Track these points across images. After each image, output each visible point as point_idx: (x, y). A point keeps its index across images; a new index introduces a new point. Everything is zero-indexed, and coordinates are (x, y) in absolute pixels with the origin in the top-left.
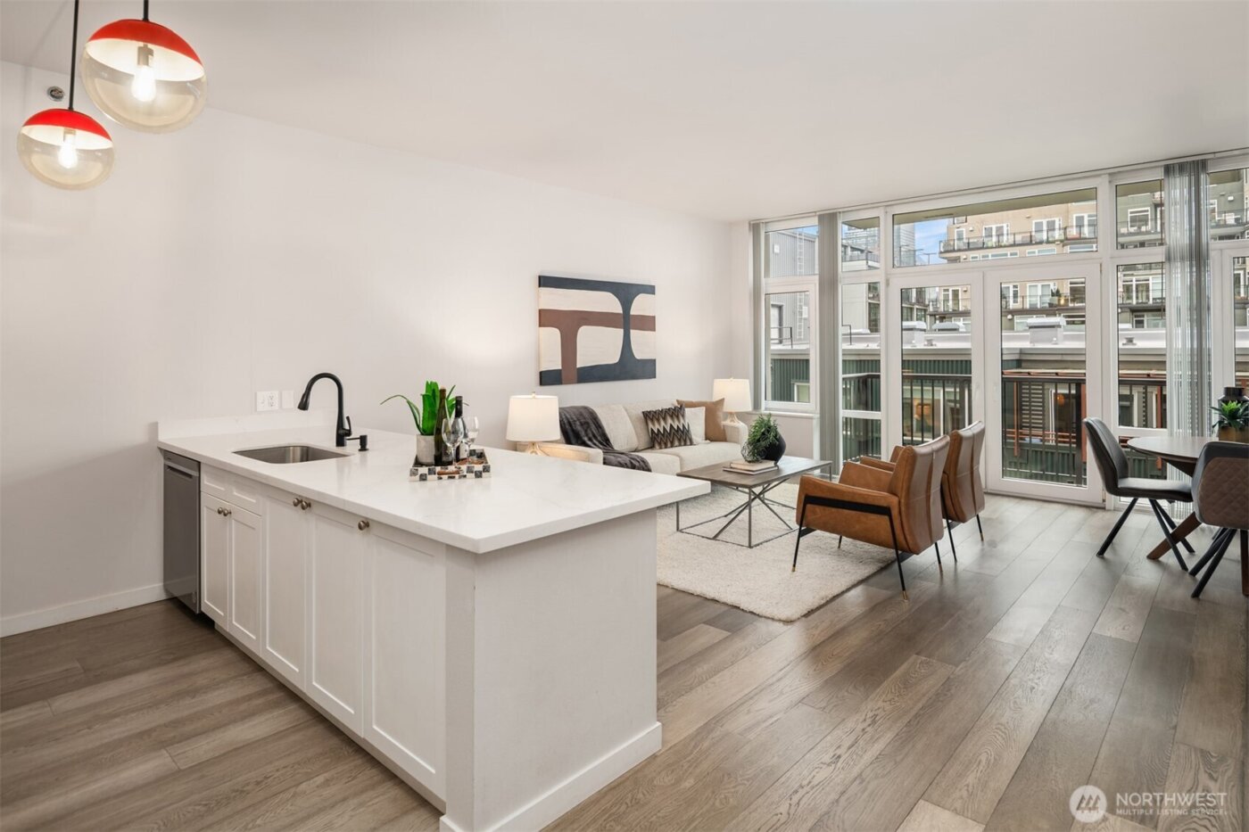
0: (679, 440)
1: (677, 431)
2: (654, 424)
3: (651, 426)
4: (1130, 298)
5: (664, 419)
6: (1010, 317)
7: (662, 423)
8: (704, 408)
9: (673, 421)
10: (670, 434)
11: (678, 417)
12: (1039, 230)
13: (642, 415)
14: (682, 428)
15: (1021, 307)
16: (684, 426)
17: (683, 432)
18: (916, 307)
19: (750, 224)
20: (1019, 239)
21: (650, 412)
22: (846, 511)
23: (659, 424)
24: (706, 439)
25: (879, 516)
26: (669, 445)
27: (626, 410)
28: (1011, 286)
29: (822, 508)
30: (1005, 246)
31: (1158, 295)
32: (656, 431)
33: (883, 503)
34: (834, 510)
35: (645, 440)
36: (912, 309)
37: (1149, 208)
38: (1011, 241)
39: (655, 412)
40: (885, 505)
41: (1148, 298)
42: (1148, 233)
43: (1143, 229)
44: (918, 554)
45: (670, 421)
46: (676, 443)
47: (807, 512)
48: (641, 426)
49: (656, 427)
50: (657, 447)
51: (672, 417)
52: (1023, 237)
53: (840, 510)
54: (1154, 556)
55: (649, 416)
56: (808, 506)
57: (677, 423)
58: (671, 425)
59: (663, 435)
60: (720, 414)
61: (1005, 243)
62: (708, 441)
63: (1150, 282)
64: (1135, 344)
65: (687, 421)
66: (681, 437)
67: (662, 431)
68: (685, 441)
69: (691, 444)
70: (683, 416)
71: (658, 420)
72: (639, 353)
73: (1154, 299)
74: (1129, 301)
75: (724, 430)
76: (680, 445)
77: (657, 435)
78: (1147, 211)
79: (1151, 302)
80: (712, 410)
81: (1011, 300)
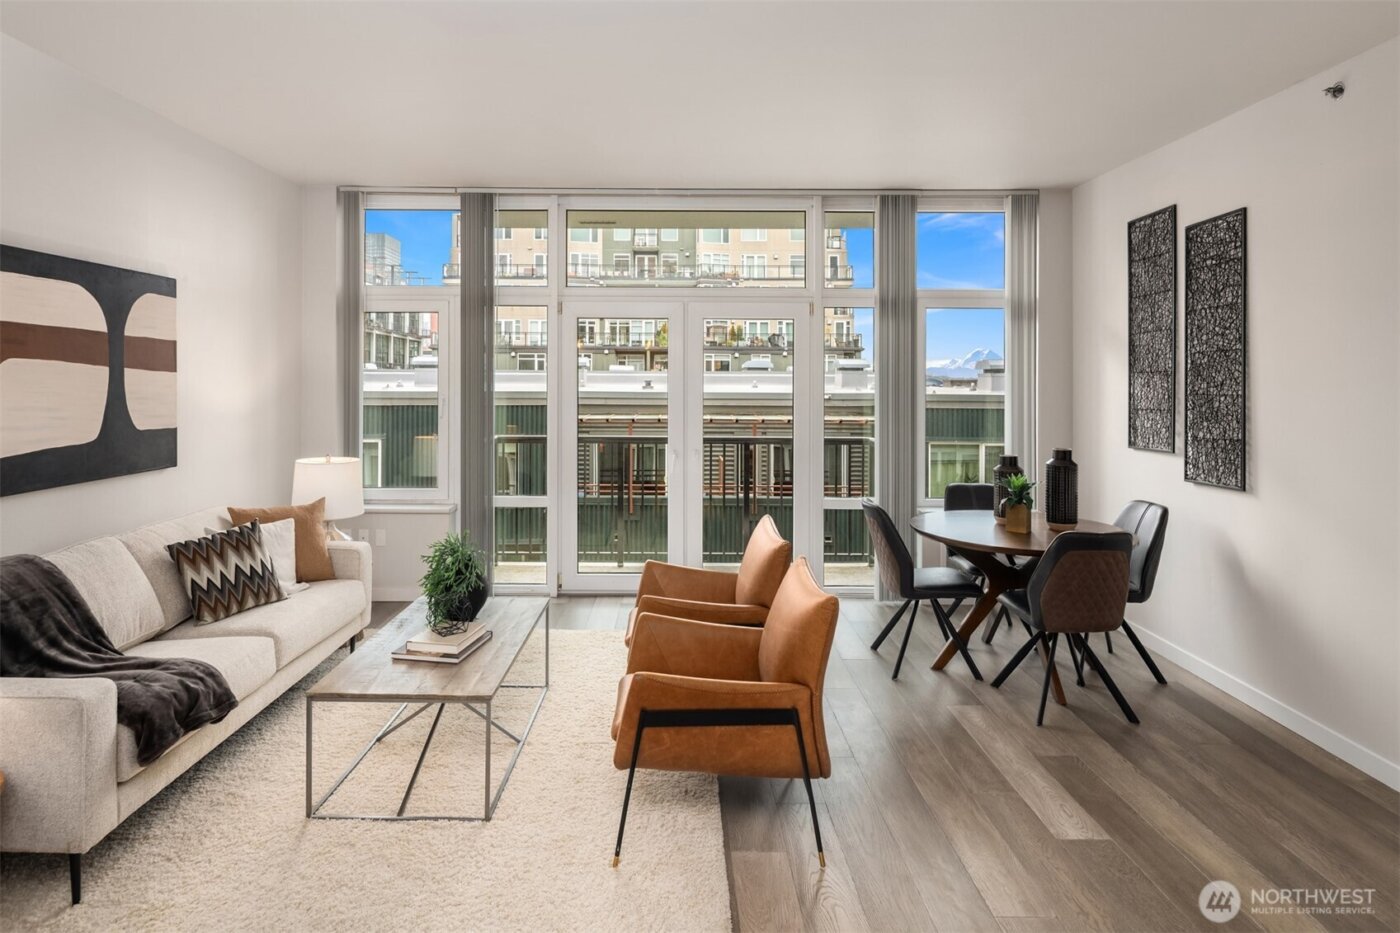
0: (257, 596)
1: (251, 578)
2: (198, 571)
3: (189, 574)
4: (614, 340)
5: (222, 557)
6: (513, 354)
7: (218, 566)
8: (292, 521)
9: (242, 558)
10: (235, 586)
11: (250, 549)
12: (539, 264)
13: (167, 554)
14: (260, 571)
15: (523, 344)
16: (263, 565)
17: (262, 578)
18: (409, 338)
19: (338, 190)
20: (521, 271)
21: (186, 545)
22: (718, 730)
23: (211, 568)
24: (299, 582)
25: (778, 727)
26: (235, 608)
27: (129, 547)
28: (514, 321)
29: (672, 730)
30: (508, 278)
31: (637, 338)
32: (204, 585)
33: (786, 704)
34: (696, 730)
35: (177, 605)
36: (404, 340)
37: (629, 255)
38: (514, 272)
39: (199, 544)
40: (789, 707)
41: (628, 340)
42: (629, 278)
43: (626, 274)
44: (825, 778)
45: (233, 559)
46: (250, 602)
47: (645, 744)
48: (167, 578)
49: (204, 576)
50: (208, 617)
51: (237, 549)
52: (525, 270)
53: (709, 729)
54: (940, 666)
55: (182, 554)
56: (647, 732)
57: (249, 561)
58: (237, 567)
59: (221, 591)
60: (321, 529)
61: (508, 274)
62: (304, 585)
63: (630, 325)
64: (652, 388)
65: (268, 554)
66: (258, 588)
67: (218, 584)
68: (268, 595)
69: (280, 598)
70: (260, 544)
71: (208, 562)
72: (143, 417)
73: (633, 342)
74: (612, 343)
75: (330, 558)
76: (257, 606)
77: (207, 592)
78: (627, 257)
79: (630, 345)
80: (307, 522)
81: (514, 336)
